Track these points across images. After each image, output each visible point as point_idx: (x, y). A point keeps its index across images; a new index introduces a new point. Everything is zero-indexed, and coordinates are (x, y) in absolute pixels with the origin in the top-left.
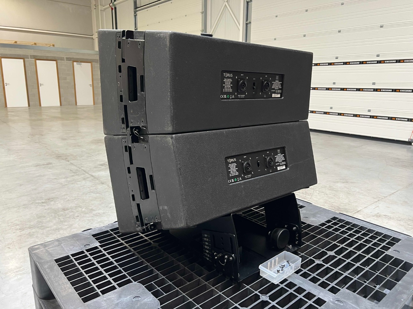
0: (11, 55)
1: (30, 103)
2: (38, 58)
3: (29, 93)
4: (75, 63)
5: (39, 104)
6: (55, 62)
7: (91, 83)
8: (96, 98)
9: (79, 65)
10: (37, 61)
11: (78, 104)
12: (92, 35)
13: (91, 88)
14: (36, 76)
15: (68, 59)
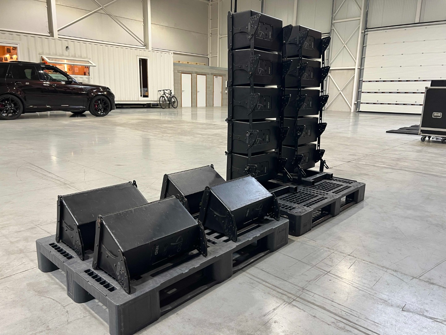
0: (186, 71)
1: (193, 104)
2: (198, 73)
3: (192, 98)
4: (215, 77)
5: (196, 106)
6: (205, 76)
7: (221, 91)
8: (223, 101)
9: (216, 78)
10: (198, 75)
11: (214, 106)
12: (207, 55)
13: (221, 94)
14: (196, 86)
15: (212, 74)
